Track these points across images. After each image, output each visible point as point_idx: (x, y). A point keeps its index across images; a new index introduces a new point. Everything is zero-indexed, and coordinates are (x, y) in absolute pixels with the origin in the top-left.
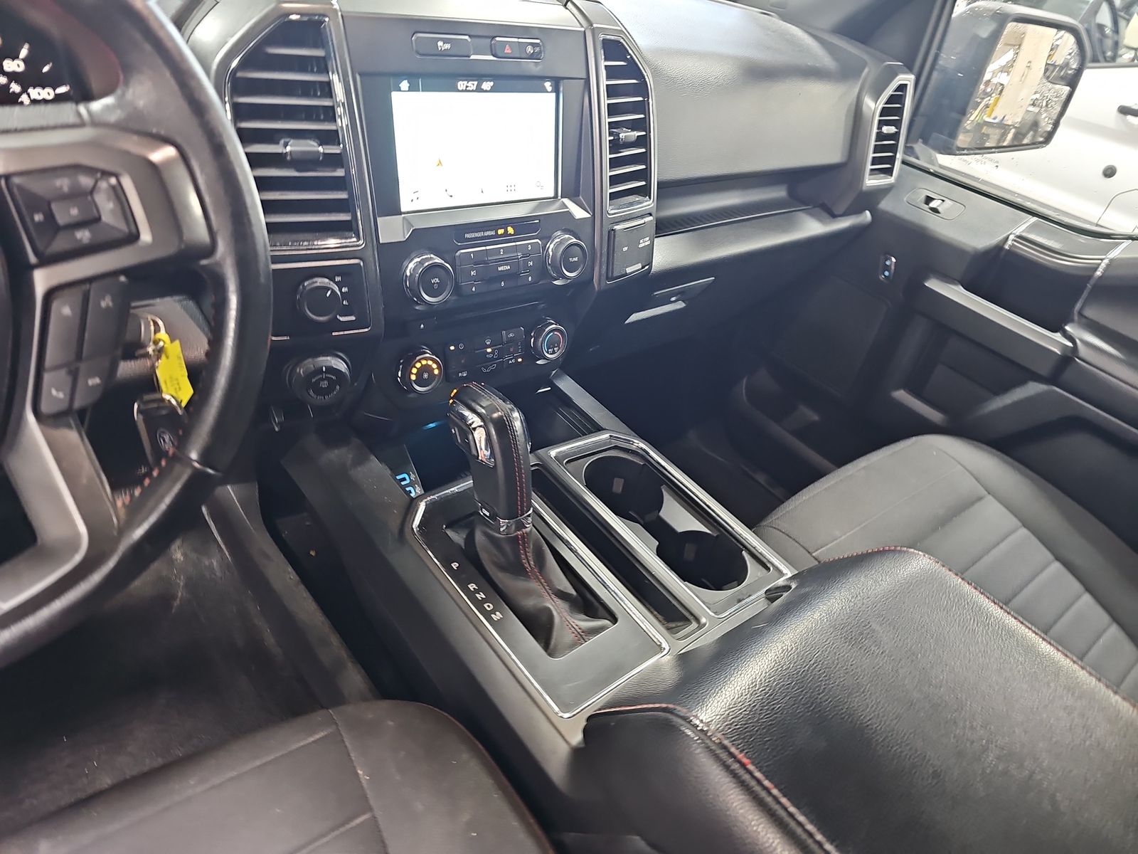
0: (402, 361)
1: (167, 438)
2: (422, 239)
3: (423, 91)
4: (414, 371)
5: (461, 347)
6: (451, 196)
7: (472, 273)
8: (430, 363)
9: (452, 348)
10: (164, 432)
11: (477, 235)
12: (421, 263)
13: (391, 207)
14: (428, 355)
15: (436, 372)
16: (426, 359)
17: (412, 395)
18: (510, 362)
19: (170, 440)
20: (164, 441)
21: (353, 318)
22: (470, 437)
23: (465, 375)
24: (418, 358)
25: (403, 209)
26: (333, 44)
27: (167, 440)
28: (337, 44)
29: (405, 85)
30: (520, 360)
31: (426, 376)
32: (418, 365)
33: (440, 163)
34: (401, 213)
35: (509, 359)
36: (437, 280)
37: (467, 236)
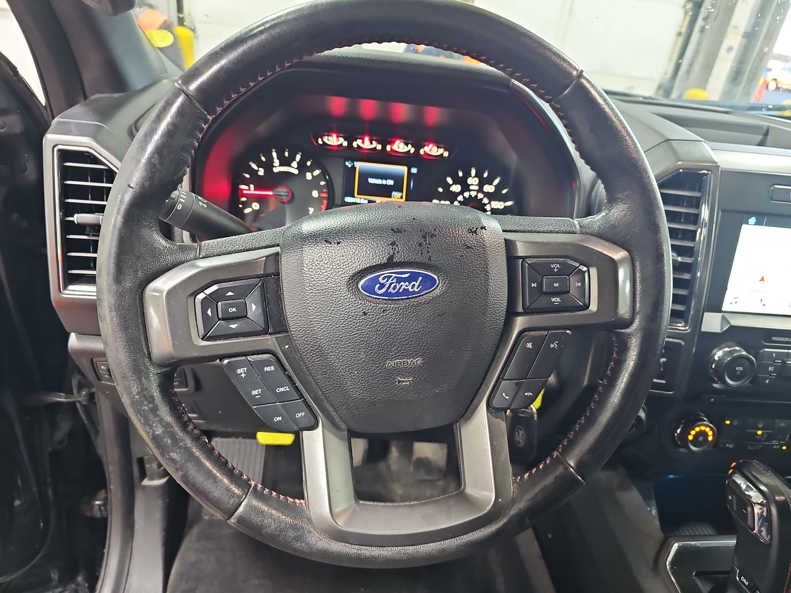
0: (683, 421)
1: (521, 432)
2: (735, 334)
3: (765, 226)
4: (693, 432)
5: (736, 423)
6: (764, 305)
7: (770, 369)
8: (708, 429)
9: (728, 422)
10: (521, 429)
11: (783, 339)
12: (731, 352)
13: (716, 306)
14: (705, 423)
15: (710, 438)
16: (707, 426)
17: (683, 450)
18: (775, 447)
19: (522, 434)
20: (518, 435)
21: (664, 382)
22: (749, 509)
23: (731, 446)
24: (699, 423)
25: (724, 309)
26: (709, 190)
27: (520, 434)
28: (713, 189)
29: (753, 220)
30: (784, 448)
31: (701, 439)
32: (697, 429)
33: (762, 279)
34: (721, 311)
35: (775, 444)
36: (741, 369)
37: (774, 338)
